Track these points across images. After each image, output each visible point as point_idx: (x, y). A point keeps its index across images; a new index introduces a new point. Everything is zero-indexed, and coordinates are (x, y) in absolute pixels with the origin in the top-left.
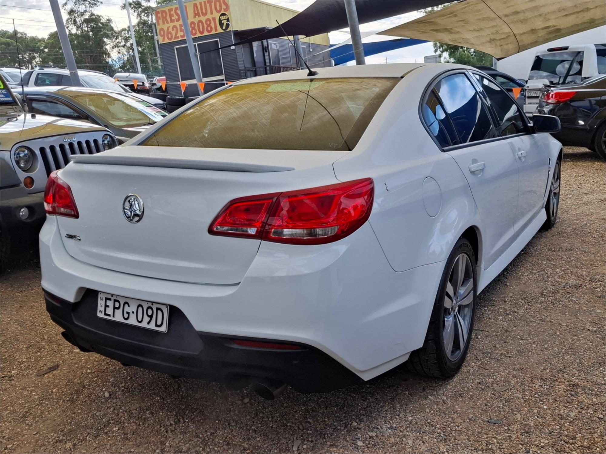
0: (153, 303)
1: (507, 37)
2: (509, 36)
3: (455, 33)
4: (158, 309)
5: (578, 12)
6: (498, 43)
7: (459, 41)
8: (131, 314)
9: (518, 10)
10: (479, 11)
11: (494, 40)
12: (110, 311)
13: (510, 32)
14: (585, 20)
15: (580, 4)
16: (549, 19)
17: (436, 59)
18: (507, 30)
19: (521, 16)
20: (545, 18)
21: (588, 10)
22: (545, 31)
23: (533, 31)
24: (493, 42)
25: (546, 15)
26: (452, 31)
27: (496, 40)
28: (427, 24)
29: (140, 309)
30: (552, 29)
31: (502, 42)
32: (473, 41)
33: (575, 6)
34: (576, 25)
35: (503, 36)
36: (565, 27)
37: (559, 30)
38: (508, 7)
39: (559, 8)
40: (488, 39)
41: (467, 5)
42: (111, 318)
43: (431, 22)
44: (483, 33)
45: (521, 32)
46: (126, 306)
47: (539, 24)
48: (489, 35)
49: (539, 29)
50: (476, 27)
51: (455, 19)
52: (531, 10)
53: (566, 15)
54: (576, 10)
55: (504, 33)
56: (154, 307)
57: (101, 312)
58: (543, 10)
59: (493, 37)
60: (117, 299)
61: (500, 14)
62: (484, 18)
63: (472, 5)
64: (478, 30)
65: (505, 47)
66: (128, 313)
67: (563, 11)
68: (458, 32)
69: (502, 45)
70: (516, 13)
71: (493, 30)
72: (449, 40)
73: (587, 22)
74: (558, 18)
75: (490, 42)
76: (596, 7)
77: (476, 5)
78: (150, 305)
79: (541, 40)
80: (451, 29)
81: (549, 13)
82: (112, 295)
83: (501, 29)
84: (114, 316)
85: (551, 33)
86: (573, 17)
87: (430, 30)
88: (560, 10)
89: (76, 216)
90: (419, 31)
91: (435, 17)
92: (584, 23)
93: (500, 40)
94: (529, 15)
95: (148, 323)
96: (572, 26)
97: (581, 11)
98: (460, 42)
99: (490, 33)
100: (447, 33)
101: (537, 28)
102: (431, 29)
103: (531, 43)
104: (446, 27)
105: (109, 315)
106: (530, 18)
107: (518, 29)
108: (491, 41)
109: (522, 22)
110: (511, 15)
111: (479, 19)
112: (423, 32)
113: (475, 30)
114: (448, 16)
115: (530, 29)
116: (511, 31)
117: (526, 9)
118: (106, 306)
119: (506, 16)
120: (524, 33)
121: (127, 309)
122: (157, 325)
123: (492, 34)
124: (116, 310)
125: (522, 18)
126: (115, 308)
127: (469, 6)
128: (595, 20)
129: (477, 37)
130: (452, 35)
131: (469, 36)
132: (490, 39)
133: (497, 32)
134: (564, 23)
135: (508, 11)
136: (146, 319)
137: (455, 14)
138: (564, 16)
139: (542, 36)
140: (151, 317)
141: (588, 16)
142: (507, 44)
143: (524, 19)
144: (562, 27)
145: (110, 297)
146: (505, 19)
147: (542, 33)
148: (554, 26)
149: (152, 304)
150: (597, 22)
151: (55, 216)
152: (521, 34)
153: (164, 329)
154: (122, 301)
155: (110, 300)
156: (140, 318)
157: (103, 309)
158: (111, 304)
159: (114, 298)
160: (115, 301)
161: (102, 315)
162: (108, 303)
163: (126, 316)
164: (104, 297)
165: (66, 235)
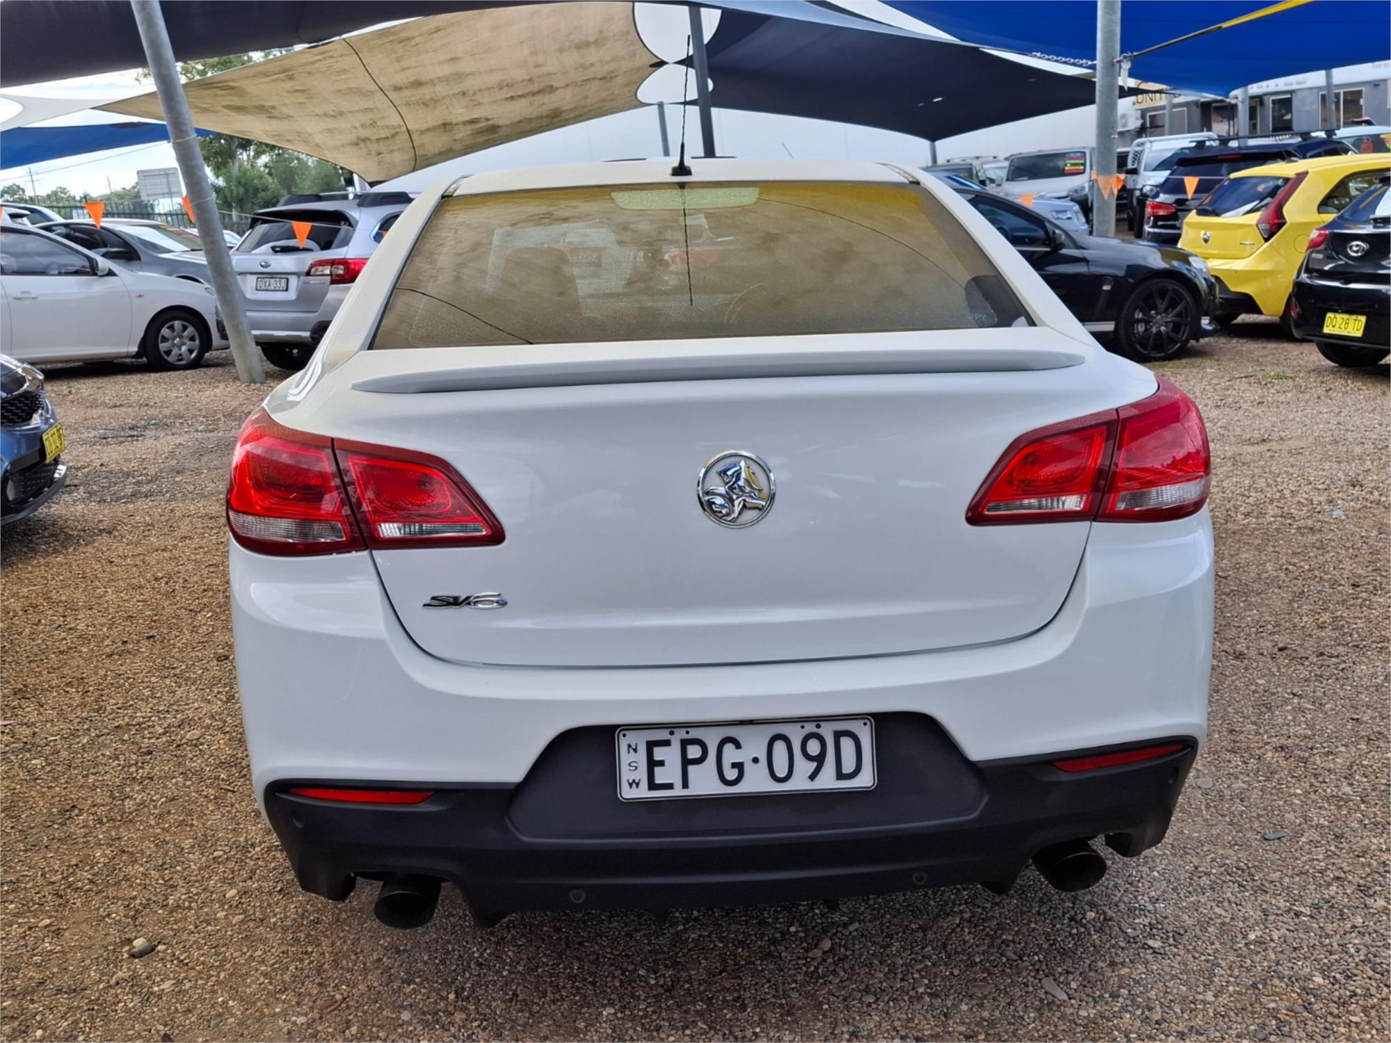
0: (819, 720)
1: (394, 136)
2: (397, 133)
3: (280, 118)
4: (838, 735)
5: (534, 94)
6: (374, 147)
7: (289, 138)
8: (749, 768)
9: (423, 78)
10: (344, 71)
11: (364, 140)
12: (669, 773)
13: (400, 126)
14: (545, 110)
15: (539, 77)
16: (479, 104)
17: (167, 178)
18: (394, 119)
19: (426, 92)
20: (472, 100)
21: (551, 89)
22: (469, 128)
23: (446, 126)
24: (362, 145)
25: (474, 94)
26: (275, 113)
27: (369, 139)
28: (219, 92)
29: (780, 747)
30: (483, 124)
31: (382, 146)
32: (319, 139)
33: (530, 80)
34: (527, 119)
35: (388, 133)
36: (508, 123)
37: (494, 128)
38: (403, 70)
39: (502, 81)
40: (353, 138)
41: (320, 57)
42: (678, 791)
43: (233, 88)
44: (343, 124)
45: (424, 126)
46: (729, 748)
47: (460, 112)
48: (355, 128)
49: (457, 124)
50: (328, 108)
51: (288, 85)
52: (445, 79)
53: (512, 98)
54: (531, 88)
55: (387, 127)
56: (827, 731)
57: (634, 784)
58: (471, 83)
59: (363, 133)
60: (694, 734)
61: (384, 82)
62: (350, 88)
63: (332, 57)
64: (333, 116)
65: (387, 157)
66: (739, 766)
67: (506, 89)
68: (288, 117)
69: (380, 153)
70: (418, 84)
71: (367, 118)
72: (266, 132)
73: (547, 116)
74: (496, 102)
75: (357, 144)
76: (567, 85)
77: (340, 59)
78: (811, 728)
79: (458, 146)
80: (273, 108)
81: (480, 90)
82: (671, 727)
83: (383, 118)
84: (685, 785)
85: (479, 133)
86: (524, 102)
87: (224, 107)
88: (501, 86)
89: (496, 536)
90: (197, 107)
91: (247, 78)
92: (540, 117)
93: (378, 140)
94: (441, 90)
95: (813, 777)
96: (520, 122)
97: (539, 92)
98: (288, 141)
99: (358, 125)
100: (263, 117)
101: (454, 121)
102: (225, 103)
103: (440, 153)
104: (261, 103)
105: (669, 786)
106: (444, 98)
107: (419, 120)
108: (360, 142)
109: (426, 105)
110: (407, 88)
111: (340, 91)
112: (205, 110)
113: (326, 115)
114: (274, 77)
115: (440, 122)
116: (402, 123)
117: (439, 78)
118: (652, 764)
119: (397, 89)
120: (428, 130)
121: (730, 754)
122: (840, 776)
123: (363, 126)
124: (691, 768)
125: (428, 97)
126: (686, 762)
127: (325, 58)
128: (561, 113)
129: (330, 130)
130: (275, 123)
131: (314, 127)
132: (358, 138)
133: (373, 124)
134: (506, 114)
135: (402, 78)
136: (804, 767)
137: (289, 73)
138: (507, 99)
139: (461, 140)
140: (820, 759)
141: (550, 102)
142: (392, 151)
143: (432, 99)
144: (502, 122)
145: (662, 735)
146: (394, 96)
147: (463, 133)
148: (488, 120)
149: (818, 726)
150: (564, 116)
151: (365, 553)
152: (422, 132)
153: (866, 779)
154: (712, 738)
155: (666, 743)
156: (781, 771)
157: (642, 775)
158: (670, 755)
159: (681, 734)
160: (685, 743)
161: (643, 792)
162: (659, 753)
163: (731, 774)
164: (640, 739)
165: (428, 601)
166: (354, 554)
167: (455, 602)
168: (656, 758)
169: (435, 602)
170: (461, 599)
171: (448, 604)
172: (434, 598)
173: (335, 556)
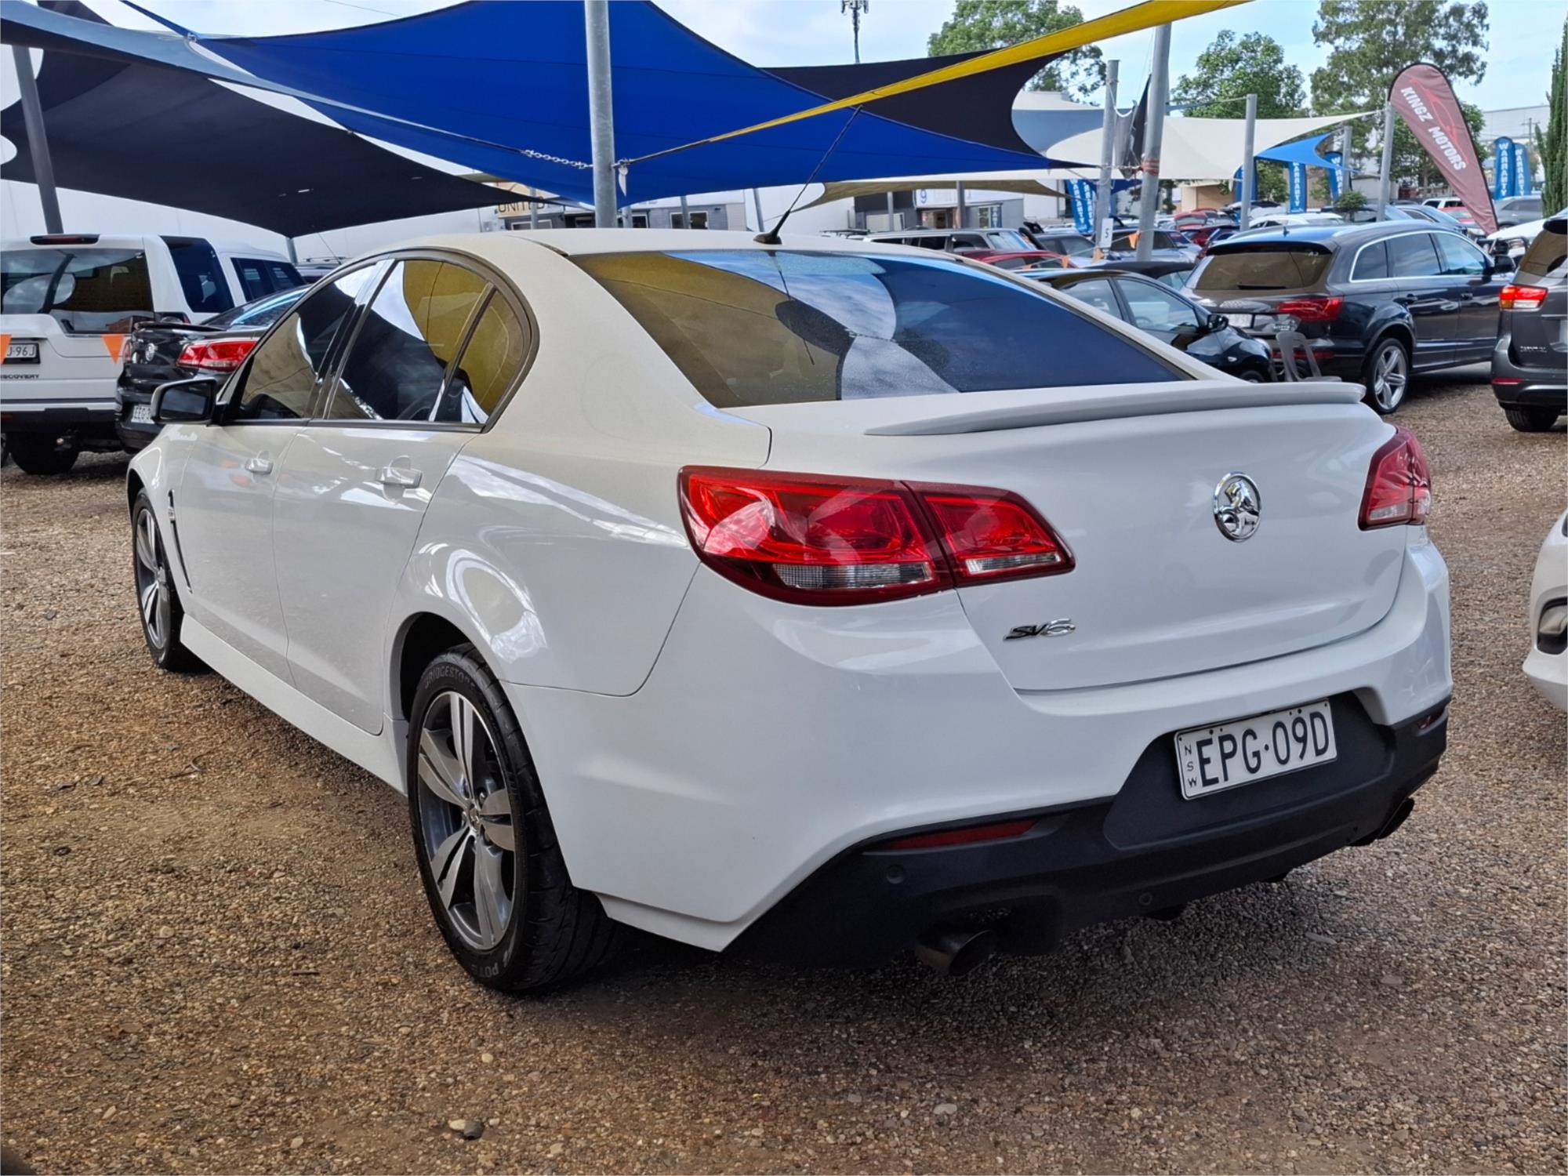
0: (1299, 707)
4: (1314, 716)
8: (1263, 754)
12: (1214, 770)
29: (1280, 734)
42: (1222, 785)
46: (1249, 739)
56: (1306, 715)
57: (1193, 782)
60: (1226, 730)
66: (1256, 754)
82: (1210, 726)
84: (1226, 779)
89: (1068, 565)
95: (1302, 756)
105: (1215, 781)
118: (1203, 762)
121: (1251, 745)
122: (1317, 752)
124: (1228, 761)
126: (1225, 757)
136: (1296, 747)
140: (1303, 740)
145: (1206, 735)
149: (1300, 711)
153: (1331, 754)
154: (1237, 731)
155: (1209, 742)
156: (1283, 756)
157: (1196, 773)
158: (1212, 752)
159: (1217, 733)
160: (1222, 739)
161: (1198, 790)
162: (1207, 751)
163: (1253, 763)
164: (1191, 740)
165: (1008, 634)
166: (940, 594)
167: (1030, 632)
168: (1205, 756)
169: (1016, 634)
170: (1038, 628)
171: (1028, 634)
172: (1015, 630)
173: (919, 598)
